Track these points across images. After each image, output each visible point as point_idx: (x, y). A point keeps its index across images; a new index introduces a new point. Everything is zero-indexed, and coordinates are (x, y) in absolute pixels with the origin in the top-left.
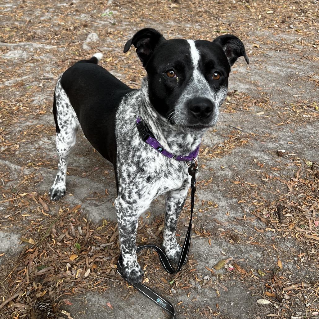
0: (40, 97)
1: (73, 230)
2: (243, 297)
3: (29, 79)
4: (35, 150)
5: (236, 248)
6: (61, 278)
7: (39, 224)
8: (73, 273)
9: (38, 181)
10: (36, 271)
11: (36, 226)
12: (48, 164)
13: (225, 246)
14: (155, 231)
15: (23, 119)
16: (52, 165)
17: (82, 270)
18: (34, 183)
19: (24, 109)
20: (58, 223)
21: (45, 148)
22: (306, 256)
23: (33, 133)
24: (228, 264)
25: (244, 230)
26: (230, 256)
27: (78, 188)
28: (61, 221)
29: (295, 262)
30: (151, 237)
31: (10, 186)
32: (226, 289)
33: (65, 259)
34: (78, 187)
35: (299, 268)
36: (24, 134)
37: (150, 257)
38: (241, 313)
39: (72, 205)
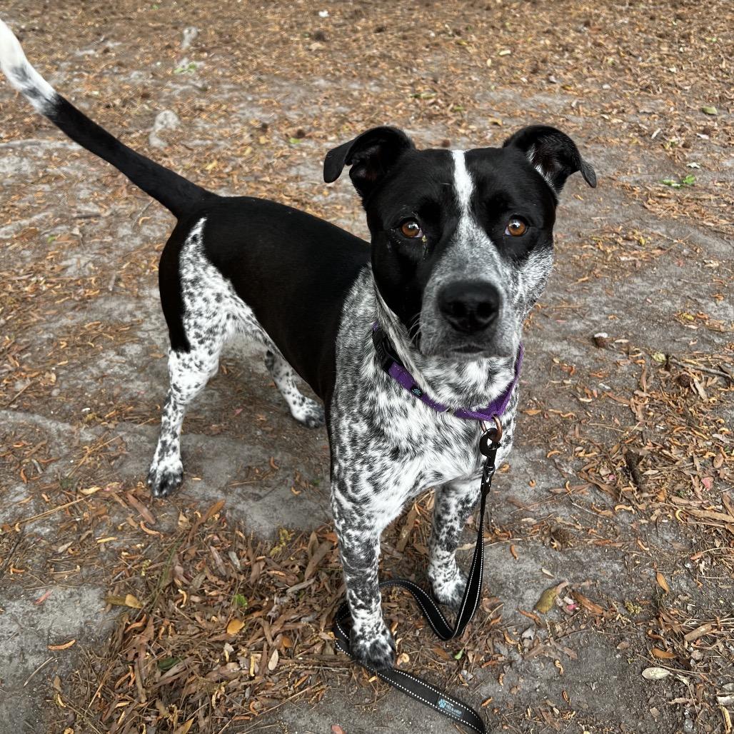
0: (79, 259)
1: (219, 561)
2: (612, 667)
3: (47, 220)
4: (93, 381)
5: (568, 557)
6: (217, 682)
7: (139, 557)
8: (242, 665)
9: (116, 454)
10: (158, 674)
11: (135, 562)
12: (131, 412)
13: (546, 557)
14: (394, 541)
15: (53, 312)
16: (139, 413)
17: (259, 655)
18: (110, 461)
19: (50, 288)
20: (182, 549)
21: (115, 375)
22: (706, 557)
23: (80, 343)
24: (562, 597)
25: (574, 515)
26: (562, 579)
27: (209, 461)
28: (189, 544)
29: (689, 574)
30: (389, 556)
31: (54, 473)
32: (573, 654)
33: (216, 634)
34: (210, 459)
35: (701, 585)
36: (62, 347)
37: (398, 603)
38: (616, 704)
39: (203, 504)
